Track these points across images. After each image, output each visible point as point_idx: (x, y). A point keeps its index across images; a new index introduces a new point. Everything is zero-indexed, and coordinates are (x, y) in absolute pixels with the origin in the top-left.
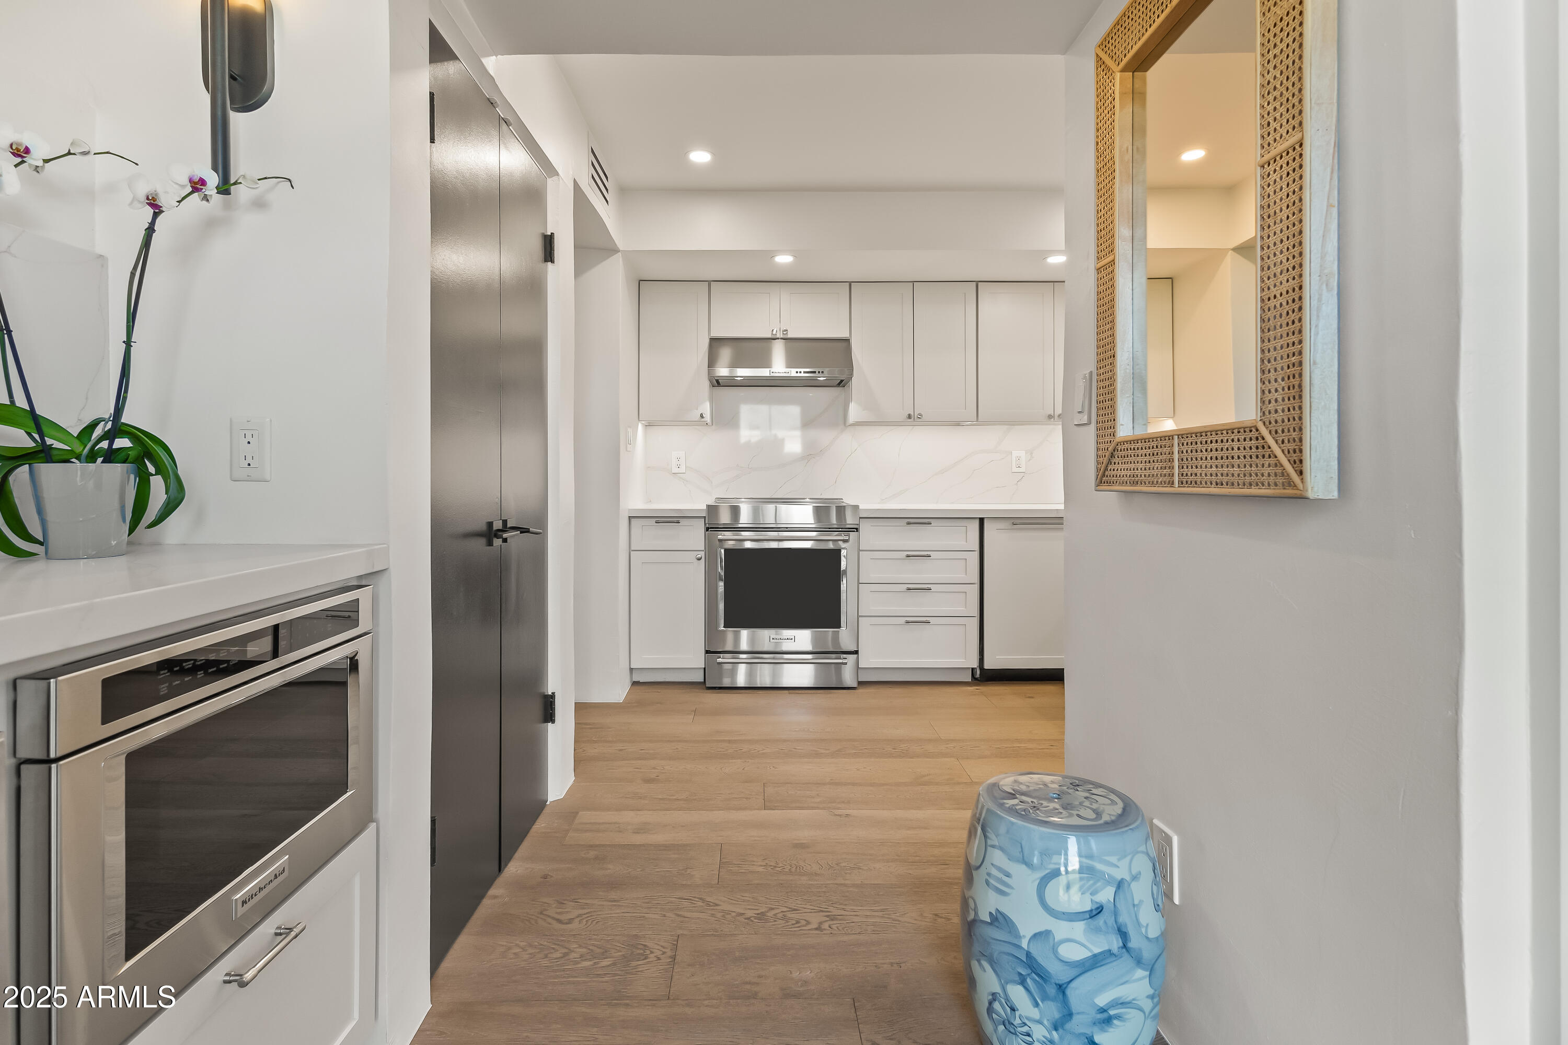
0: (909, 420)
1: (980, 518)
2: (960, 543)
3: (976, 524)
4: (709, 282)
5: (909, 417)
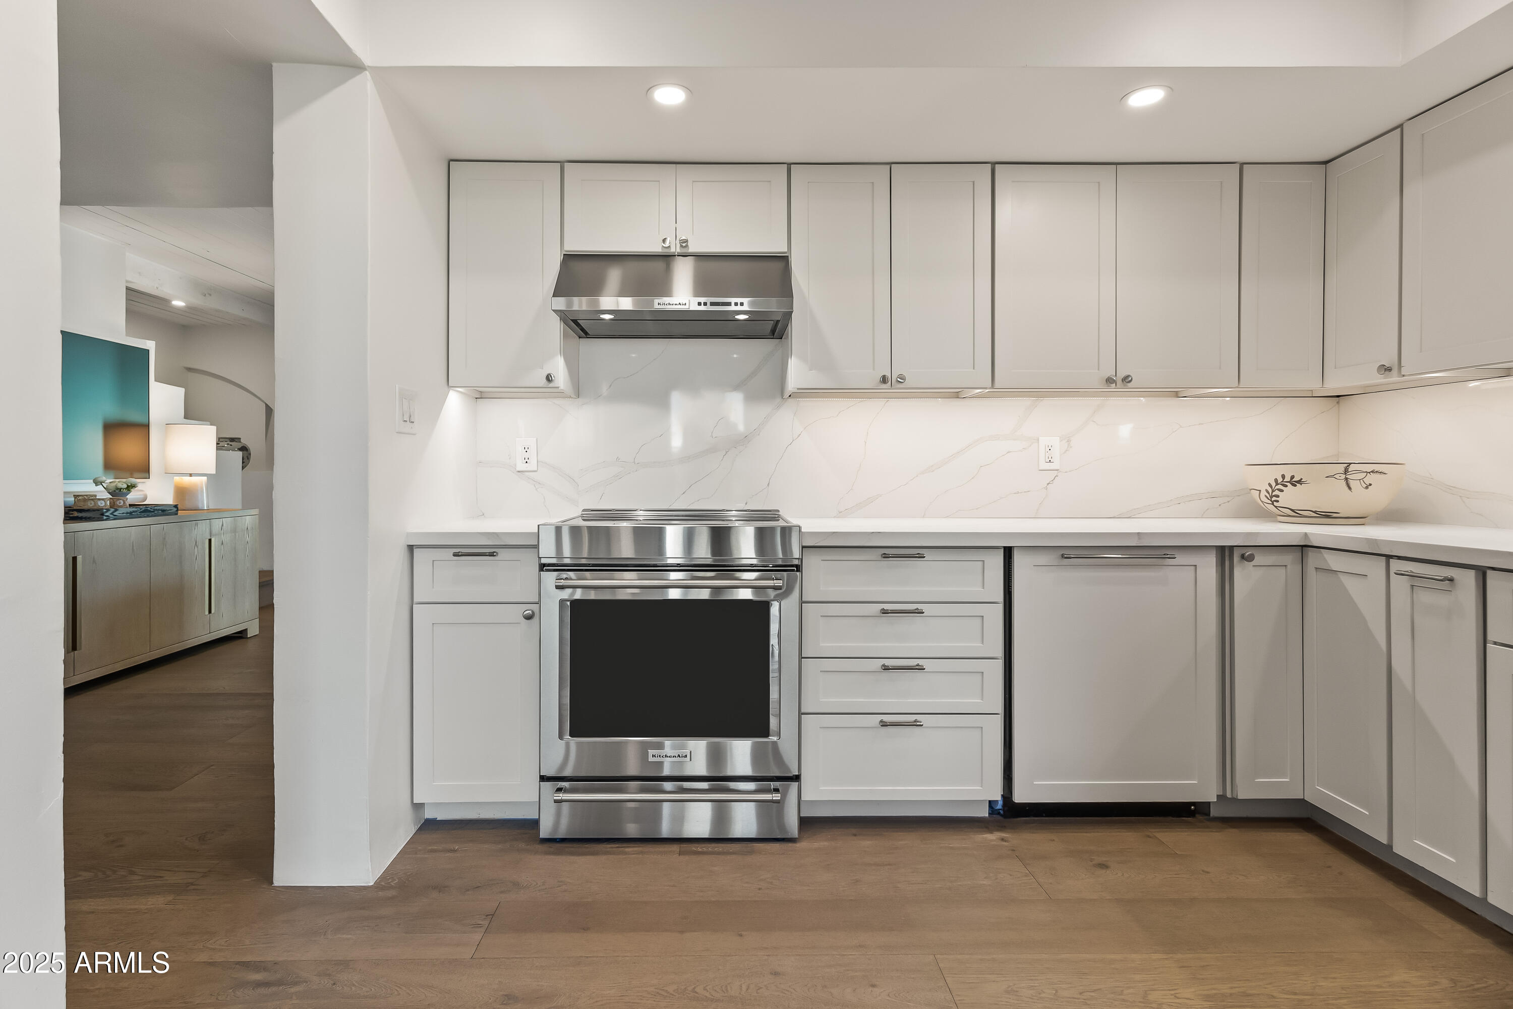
0: (884, 386)
1: (1005, 548)
2: (973, 590)
3: (998, 560)
4: (561, 163)
5: (884, 380)
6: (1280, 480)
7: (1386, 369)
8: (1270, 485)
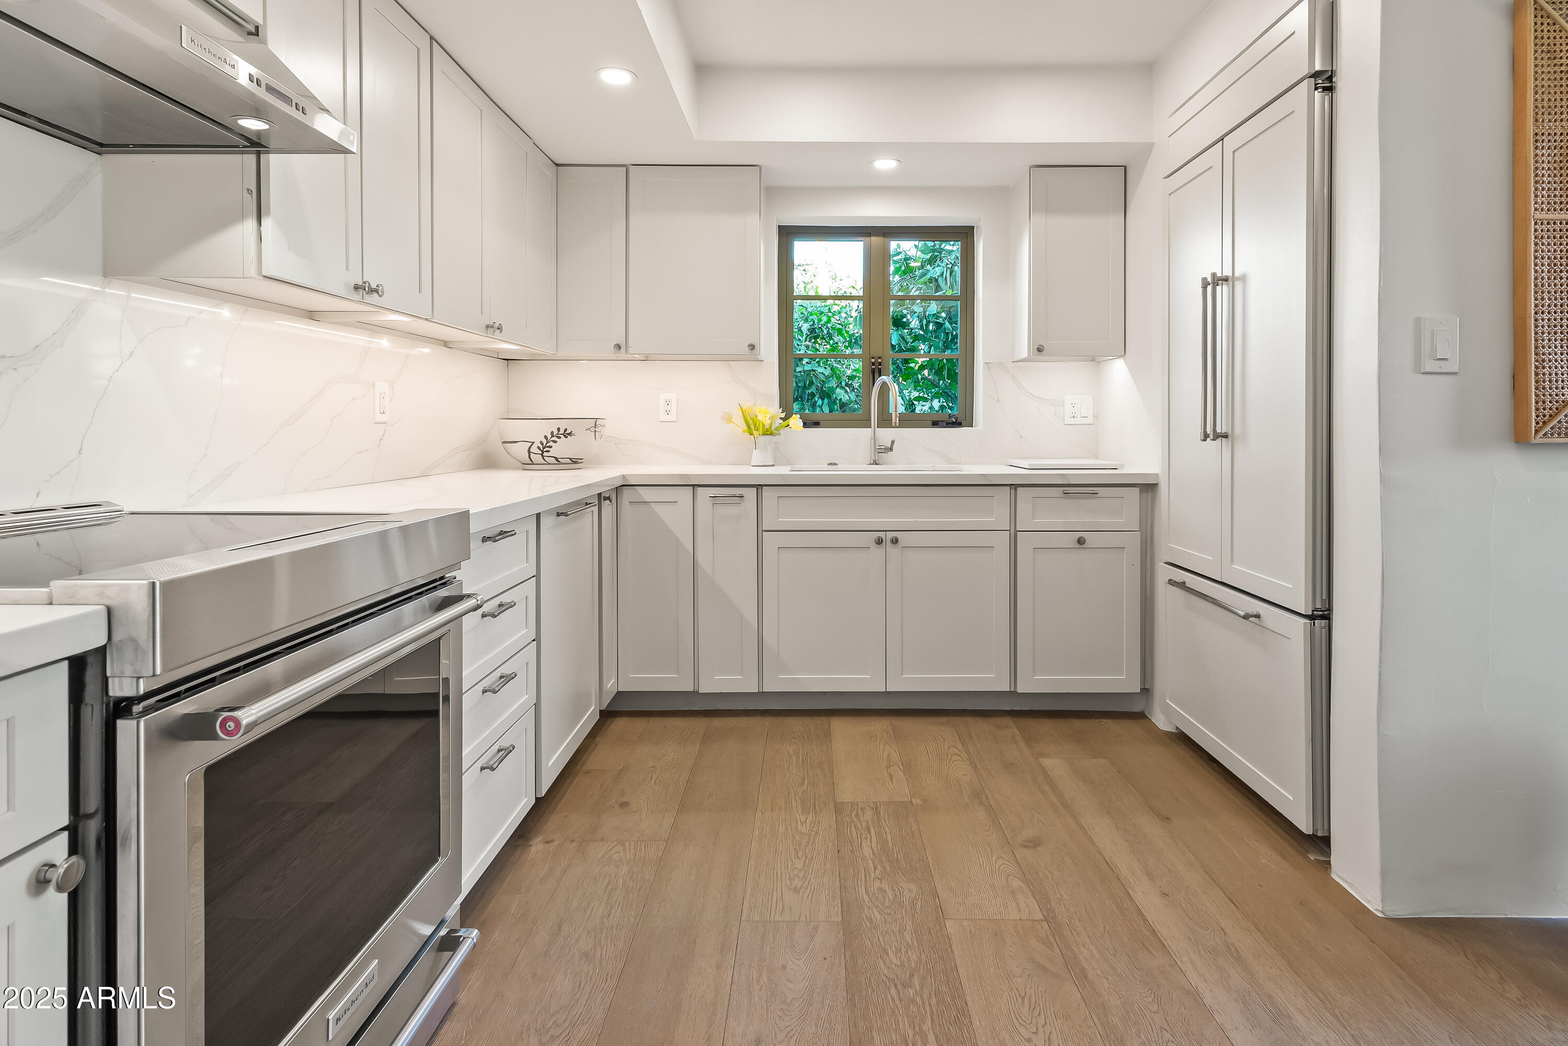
0: (356, 297)
6: (556, 432)
7: (618, 347)
8: (546, 437)
